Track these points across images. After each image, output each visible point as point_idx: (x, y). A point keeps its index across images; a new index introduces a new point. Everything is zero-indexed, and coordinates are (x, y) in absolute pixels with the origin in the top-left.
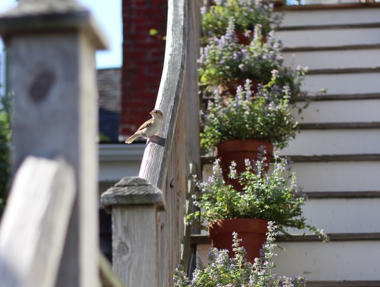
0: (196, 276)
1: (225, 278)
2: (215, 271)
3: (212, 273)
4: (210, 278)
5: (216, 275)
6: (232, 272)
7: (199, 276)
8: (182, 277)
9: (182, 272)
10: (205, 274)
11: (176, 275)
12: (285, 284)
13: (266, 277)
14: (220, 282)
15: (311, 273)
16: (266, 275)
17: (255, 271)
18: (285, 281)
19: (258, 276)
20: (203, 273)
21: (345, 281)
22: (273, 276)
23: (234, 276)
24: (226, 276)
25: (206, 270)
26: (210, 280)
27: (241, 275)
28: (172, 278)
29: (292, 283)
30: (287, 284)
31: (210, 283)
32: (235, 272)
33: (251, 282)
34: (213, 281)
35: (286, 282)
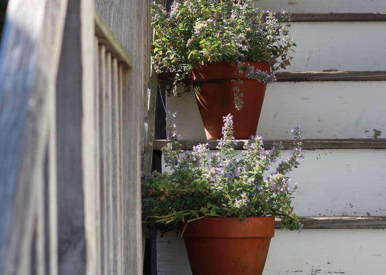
0: (174, 9)
1: (205, 12)
2: (195, 4)
3: (192, 6)
4: (189, 11)
5: (196, 8)
6: (213, 6)
7: (178, 9)
8: (160, 11)
9: (160, 5)
10: (185, 7)
11: (153, 8)
12: (268, 19)
13: (248, 11)
14: (201, 16)
15: (296, 3)
16: (249, 9)
17: (237, 5)
18: (268, 16)
19: (240, 10)
20: (181, 7)
21: (332, 13)
22: (256, 10)
23: (215, 11)
24: (207, 10)
25: (185, 3)
26: (189, 13)
27: (223, 9)
28: (150, 12)
29: (276, 18)
30: (271, 19)
31: (190, 17)
32: (216, 6)
33: (233, 16)
34: (192, 15)
35: (270, 17)
